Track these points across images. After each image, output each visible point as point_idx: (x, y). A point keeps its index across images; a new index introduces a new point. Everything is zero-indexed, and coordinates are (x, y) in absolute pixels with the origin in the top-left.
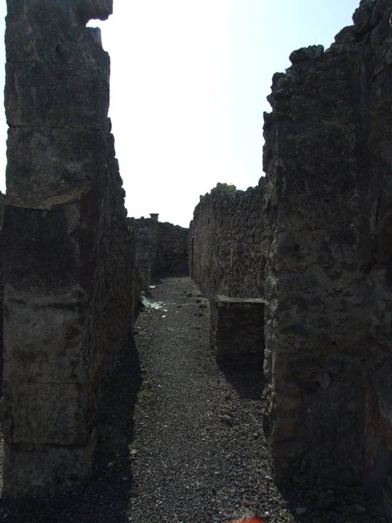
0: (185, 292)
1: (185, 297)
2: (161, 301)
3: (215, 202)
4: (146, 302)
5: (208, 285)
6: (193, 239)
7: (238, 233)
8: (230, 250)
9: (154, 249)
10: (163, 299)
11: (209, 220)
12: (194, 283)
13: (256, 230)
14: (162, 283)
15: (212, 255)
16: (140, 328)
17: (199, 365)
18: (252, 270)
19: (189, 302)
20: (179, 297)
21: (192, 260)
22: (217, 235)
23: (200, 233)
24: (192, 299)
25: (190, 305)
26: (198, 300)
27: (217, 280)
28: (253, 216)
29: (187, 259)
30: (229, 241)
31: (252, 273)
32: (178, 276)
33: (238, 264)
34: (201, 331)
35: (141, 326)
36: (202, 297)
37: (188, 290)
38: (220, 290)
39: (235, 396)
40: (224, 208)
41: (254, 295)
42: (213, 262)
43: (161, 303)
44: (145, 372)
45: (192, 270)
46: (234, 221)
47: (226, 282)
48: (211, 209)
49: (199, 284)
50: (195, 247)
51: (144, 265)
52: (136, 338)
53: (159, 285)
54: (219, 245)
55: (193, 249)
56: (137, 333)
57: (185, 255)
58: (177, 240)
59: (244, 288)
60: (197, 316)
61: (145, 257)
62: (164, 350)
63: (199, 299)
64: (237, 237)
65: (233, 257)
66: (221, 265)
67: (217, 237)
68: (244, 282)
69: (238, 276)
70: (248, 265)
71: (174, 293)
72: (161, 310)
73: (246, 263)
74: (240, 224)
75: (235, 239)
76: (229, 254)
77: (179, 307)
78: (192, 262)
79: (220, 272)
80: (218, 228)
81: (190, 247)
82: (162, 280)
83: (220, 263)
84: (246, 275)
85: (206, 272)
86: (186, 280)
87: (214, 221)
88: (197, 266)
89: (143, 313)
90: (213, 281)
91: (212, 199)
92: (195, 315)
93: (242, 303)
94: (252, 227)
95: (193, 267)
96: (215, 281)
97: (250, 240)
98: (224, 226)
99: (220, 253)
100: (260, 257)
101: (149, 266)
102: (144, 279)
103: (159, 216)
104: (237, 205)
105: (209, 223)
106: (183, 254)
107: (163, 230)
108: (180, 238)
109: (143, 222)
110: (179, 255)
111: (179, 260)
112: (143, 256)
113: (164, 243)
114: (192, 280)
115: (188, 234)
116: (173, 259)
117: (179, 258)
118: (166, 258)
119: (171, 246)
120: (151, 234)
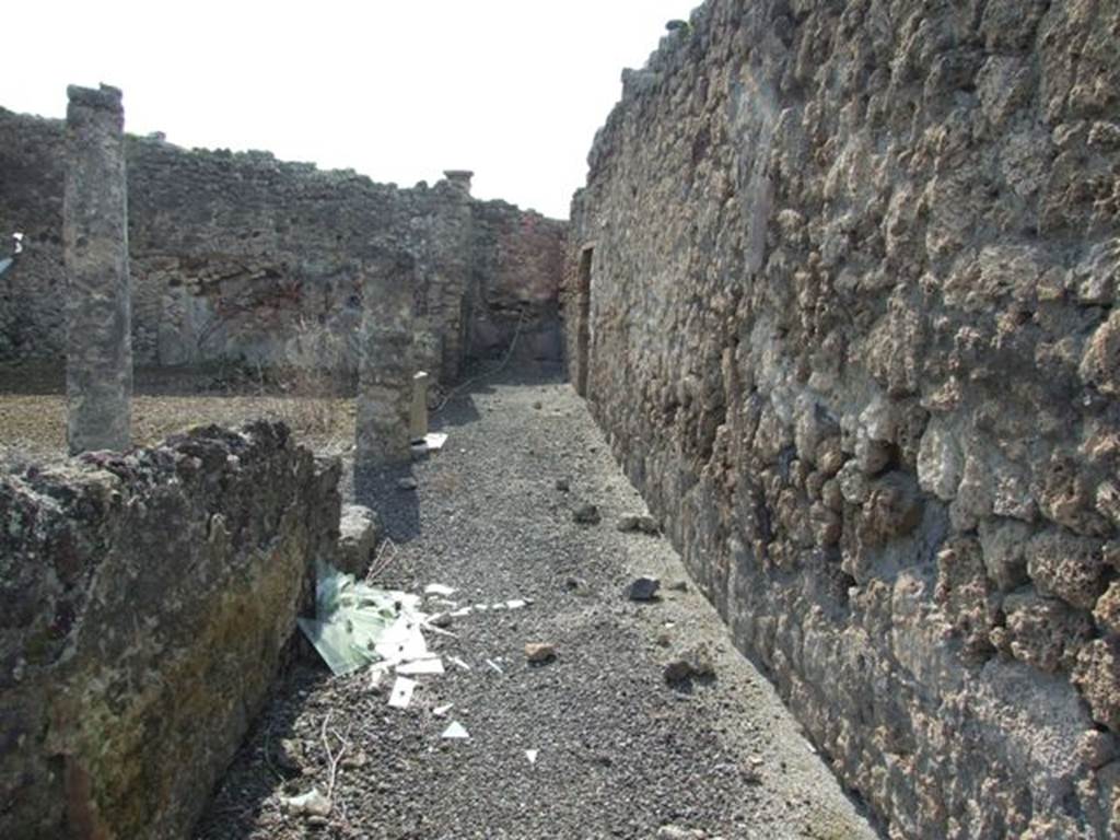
0: (564, 487)
6: (589, 253)
9: (452, 288)
21: (583, 328)
29: (563, 321)
37: (575, 464)
50: (594, 284)
55: (585, 288)
57: (554, 306)
58: (529, 259)
78: (584, 337)
81: (571, 280)
86: (559, 399)
88: (607, 357)
95: (584, 355)
103: (472, 180)
106: (549, 301)
107: (485, 223)
108: (540, 249)
109: (424, 200)
110: (536, 306)
111: (536, 321)
112: (389, 321)
113: (489, 268)
114: (583, 403)
115: (565, 240)
116: (517, 319)
117: (536, 315)
118: (497, 313)
119: (512, 276)
120: (444, 236)
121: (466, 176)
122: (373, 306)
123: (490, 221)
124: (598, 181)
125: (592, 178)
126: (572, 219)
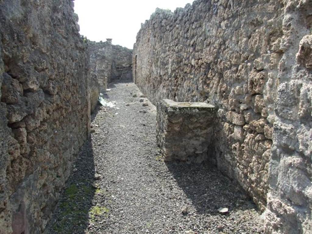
0: (131, 94)
1: (131, 97)
2: (114, 100)
3: (154, 24)
4: (103, 102)
5: (148, 88)
6: (136, 56)
7: (176, 45)
8: (168, 60)
9: (109, 63)
10: (116, 99)
11: (149, 40)
12: (137, 87)
13: (197, 38)
14: (115, 87)
15: (151, 66)
16: (97, 125)
17: (150, 166)
18: (192, 76)
19: (135, 102)
20: (127, 98)
21: (136, 71)
22: (156, 50)
23: (142, 50)
24: (136, 98)
25: (135, 104)
26: (141, 100)
27: (156, 84)
28: (193, 27)
29: (132, 71)
30: (168, 53)
31: (193, 79)
32: (126, 82)
33: (177, 71)
34: (147, 128)
35: (98, 124)
36: (144, 97)
37: (134, 92)
38: (159, 93)
39: (192, 210)
40: (162, 26)
41: (195, 99)
42: (152, 72)
43: (115, 102)
44: (98, 179)
45: (136, 78)
46: (172, 35)
47: (164, 87)
48: (150, 31)
49: (141, 88)
50: (137, 62)
51: (102, 74)
52: (93, 137)
53: (113, 89)
54: (158, 57)
55: (136, 63)
56: (94, 131)
58: (125, 58)
59: (183, 91)
60: (142, 113)
61: (103, 68)
62: (117, 149)
63: (142, 98)
64: (176, 49)
65: (172, 66)
66: (160, 73)
67: (157, 51)
68: (183, 87)
69: (177, 82)
70: (188, 71)
71: (123, 94)
72: (114, 107)
73: (185, 70)
74: (179, 37)
75: (173, 50)
76: (167, 64)
77: (128, 105)
79: (159, 79)
80: (157, 43)
81: (133, 62)
82: (116, 85)
83: (159, 72)
84: (185, 80)
85: (146, 79)
86: (131, 85)
87: (154, 39)
88: (139, 74)
89: (100, 111)
90: (152, 86)
91: (152, 22)
92: (140, 112)
93: (191, 108)
94: (193, 36)
95: (136, 76)
96: (154, 86)
97: (191, 49)
98: (163, 41)
99: (159, 63)
100: (203, 64)
101: (106, 75)
102: (102, 84)
103: (112, 40)
104: (175, 20)
105: (148, 42)
106: (129, 67)
107: (115, 50)
108: (127, 56)
109: (102, 45)
110: (127, 68)
111: (127, 71)
112: (101, 67)
113: (116, 60)
114: (136, 85)
115: (132, 53)
116: (122, 71)
117: (126, 70)
118: (118, 69)
119: (121, 61)
120: (107, 53)
121: (111, 40)
122: (98, 65)
123: (116, 49)
124: (138, 42)
125: (137, 41)
126: (134, 49)
